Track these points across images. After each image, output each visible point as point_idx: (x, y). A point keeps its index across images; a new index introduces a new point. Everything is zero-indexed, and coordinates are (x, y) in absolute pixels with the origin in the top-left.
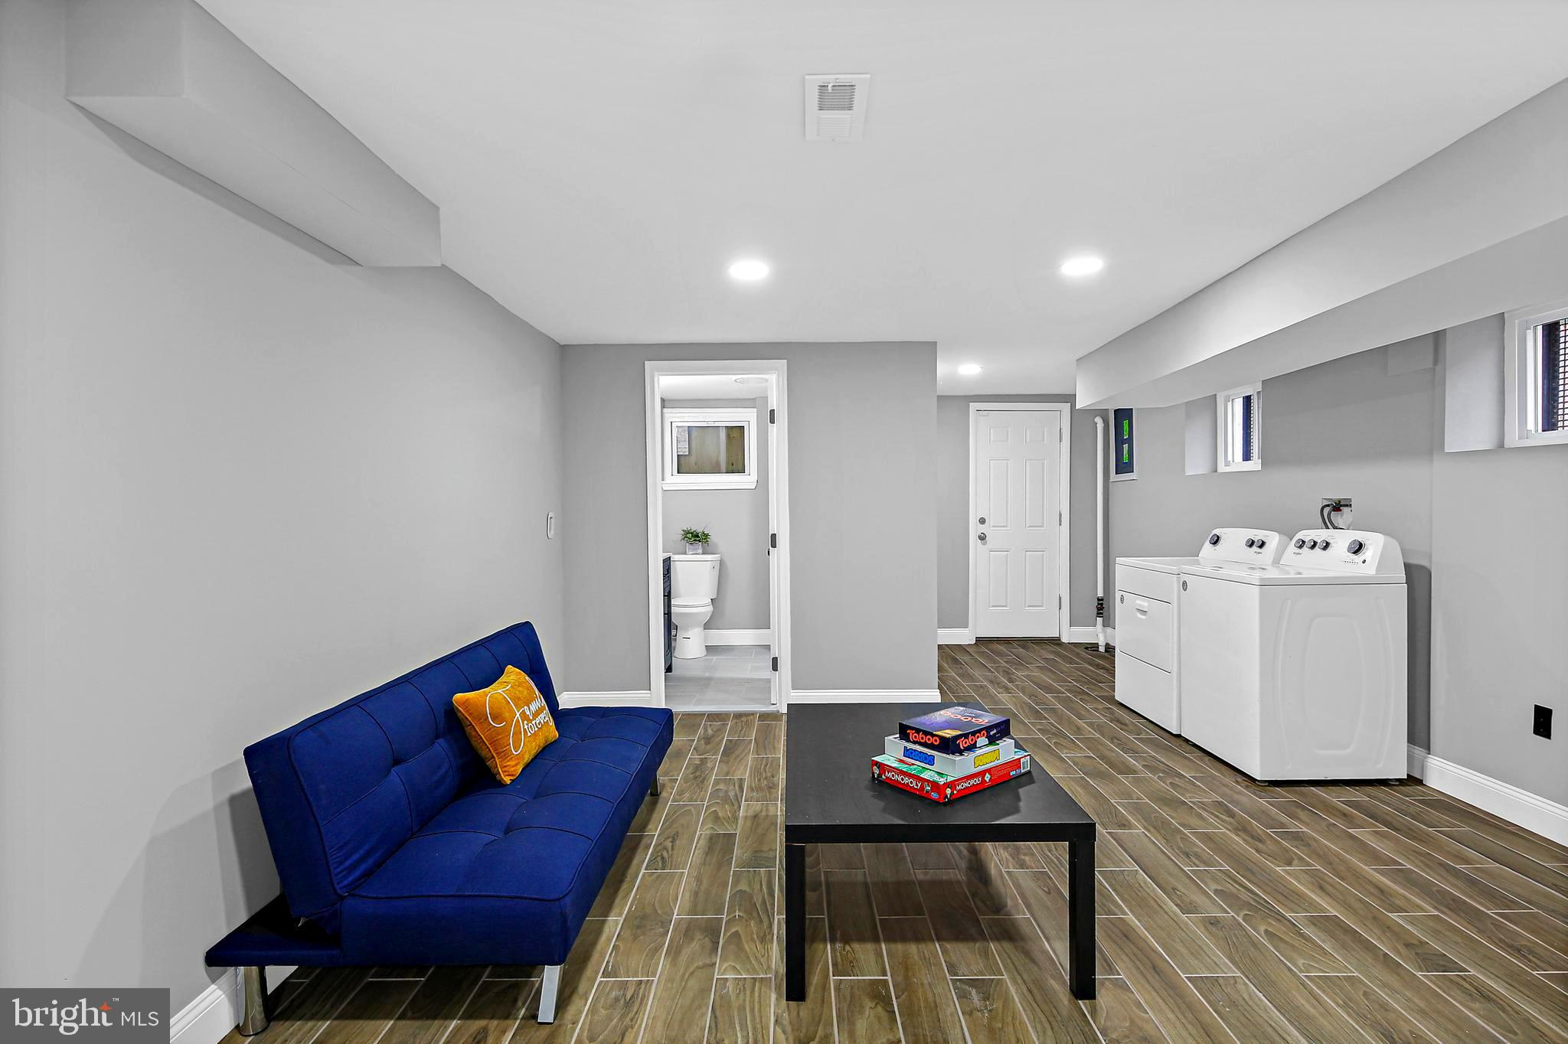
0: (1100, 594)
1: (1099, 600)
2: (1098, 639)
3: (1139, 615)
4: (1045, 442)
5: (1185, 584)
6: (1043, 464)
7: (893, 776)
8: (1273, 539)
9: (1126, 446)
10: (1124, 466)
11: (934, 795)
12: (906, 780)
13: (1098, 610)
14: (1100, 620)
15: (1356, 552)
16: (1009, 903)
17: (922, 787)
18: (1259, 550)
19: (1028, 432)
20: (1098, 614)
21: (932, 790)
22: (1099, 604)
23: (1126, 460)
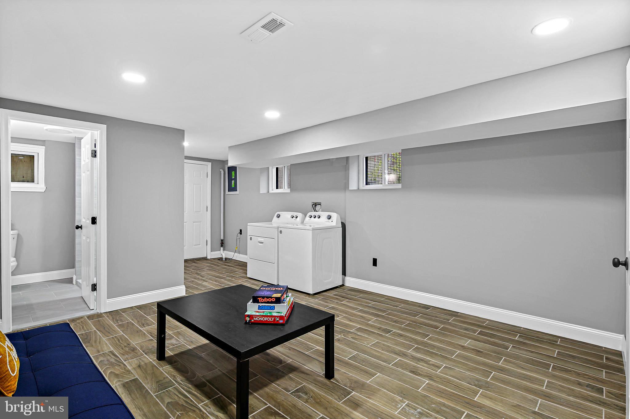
0: (222, 238)
1: (222, 240)
2: (222, 256)
3: (260, 244)
4: (201, 177)
5: (281, 232)
6: (201, 186)
7: (258, 319)
8: (300, 215)
9: (233, 182)
10: (232, 189)
11: (281, 321)
12: (266, 319)
13: (221, 244)
14: (222, 248)
15: (329, 219)
16: (282, 358)
17: (275, 320)
18: (296, 219)
19: (194, 172)
20: (221, 246)
21: (280, 320)
22: (221, 242)
23: (233, 186)
